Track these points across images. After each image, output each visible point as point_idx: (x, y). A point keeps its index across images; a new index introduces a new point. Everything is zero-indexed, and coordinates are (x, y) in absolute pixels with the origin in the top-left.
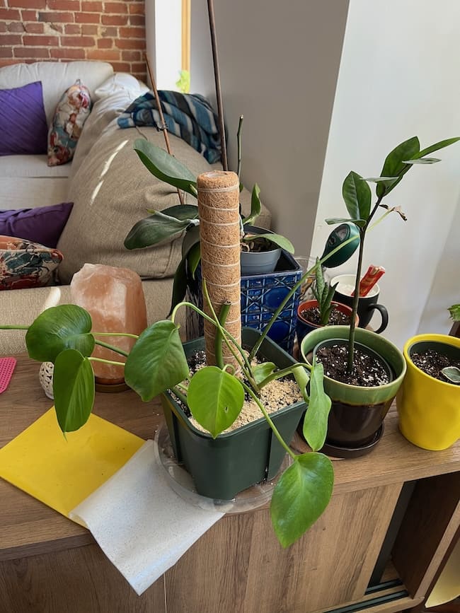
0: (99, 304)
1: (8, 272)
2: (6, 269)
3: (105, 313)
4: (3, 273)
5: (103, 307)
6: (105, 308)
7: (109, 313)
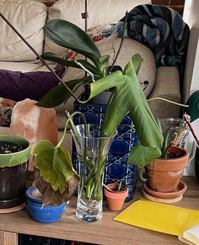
0: (24, 117)
1: (7, 121)
2: (7, 119)
3: (25, 123)
4: (4, 121)
5: (25, 119)
6: (26, 120)
7: (28, 123)
